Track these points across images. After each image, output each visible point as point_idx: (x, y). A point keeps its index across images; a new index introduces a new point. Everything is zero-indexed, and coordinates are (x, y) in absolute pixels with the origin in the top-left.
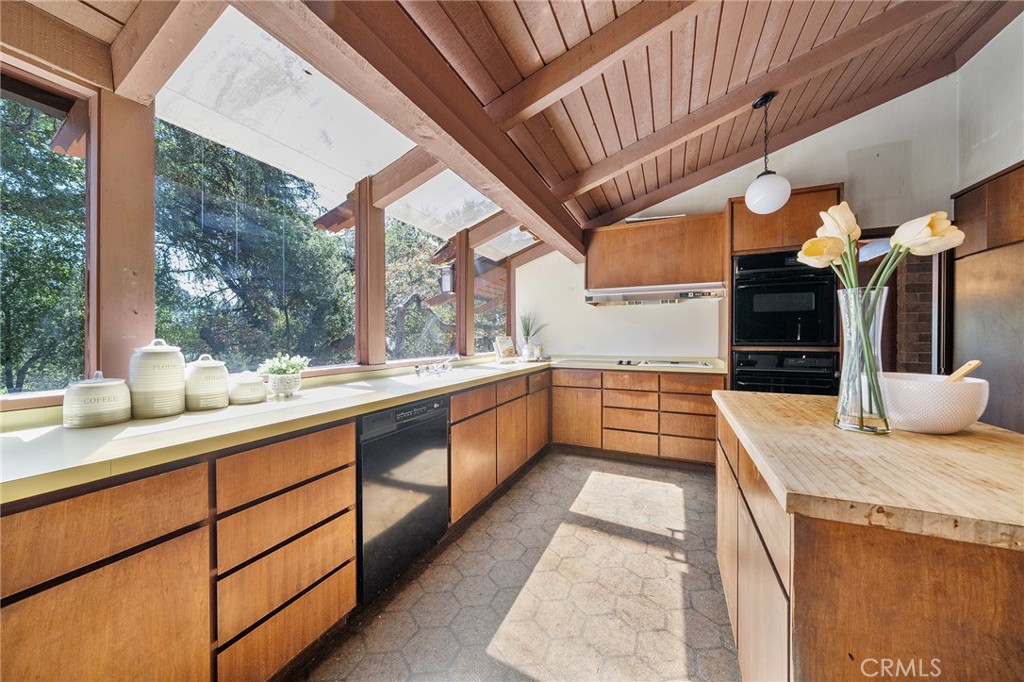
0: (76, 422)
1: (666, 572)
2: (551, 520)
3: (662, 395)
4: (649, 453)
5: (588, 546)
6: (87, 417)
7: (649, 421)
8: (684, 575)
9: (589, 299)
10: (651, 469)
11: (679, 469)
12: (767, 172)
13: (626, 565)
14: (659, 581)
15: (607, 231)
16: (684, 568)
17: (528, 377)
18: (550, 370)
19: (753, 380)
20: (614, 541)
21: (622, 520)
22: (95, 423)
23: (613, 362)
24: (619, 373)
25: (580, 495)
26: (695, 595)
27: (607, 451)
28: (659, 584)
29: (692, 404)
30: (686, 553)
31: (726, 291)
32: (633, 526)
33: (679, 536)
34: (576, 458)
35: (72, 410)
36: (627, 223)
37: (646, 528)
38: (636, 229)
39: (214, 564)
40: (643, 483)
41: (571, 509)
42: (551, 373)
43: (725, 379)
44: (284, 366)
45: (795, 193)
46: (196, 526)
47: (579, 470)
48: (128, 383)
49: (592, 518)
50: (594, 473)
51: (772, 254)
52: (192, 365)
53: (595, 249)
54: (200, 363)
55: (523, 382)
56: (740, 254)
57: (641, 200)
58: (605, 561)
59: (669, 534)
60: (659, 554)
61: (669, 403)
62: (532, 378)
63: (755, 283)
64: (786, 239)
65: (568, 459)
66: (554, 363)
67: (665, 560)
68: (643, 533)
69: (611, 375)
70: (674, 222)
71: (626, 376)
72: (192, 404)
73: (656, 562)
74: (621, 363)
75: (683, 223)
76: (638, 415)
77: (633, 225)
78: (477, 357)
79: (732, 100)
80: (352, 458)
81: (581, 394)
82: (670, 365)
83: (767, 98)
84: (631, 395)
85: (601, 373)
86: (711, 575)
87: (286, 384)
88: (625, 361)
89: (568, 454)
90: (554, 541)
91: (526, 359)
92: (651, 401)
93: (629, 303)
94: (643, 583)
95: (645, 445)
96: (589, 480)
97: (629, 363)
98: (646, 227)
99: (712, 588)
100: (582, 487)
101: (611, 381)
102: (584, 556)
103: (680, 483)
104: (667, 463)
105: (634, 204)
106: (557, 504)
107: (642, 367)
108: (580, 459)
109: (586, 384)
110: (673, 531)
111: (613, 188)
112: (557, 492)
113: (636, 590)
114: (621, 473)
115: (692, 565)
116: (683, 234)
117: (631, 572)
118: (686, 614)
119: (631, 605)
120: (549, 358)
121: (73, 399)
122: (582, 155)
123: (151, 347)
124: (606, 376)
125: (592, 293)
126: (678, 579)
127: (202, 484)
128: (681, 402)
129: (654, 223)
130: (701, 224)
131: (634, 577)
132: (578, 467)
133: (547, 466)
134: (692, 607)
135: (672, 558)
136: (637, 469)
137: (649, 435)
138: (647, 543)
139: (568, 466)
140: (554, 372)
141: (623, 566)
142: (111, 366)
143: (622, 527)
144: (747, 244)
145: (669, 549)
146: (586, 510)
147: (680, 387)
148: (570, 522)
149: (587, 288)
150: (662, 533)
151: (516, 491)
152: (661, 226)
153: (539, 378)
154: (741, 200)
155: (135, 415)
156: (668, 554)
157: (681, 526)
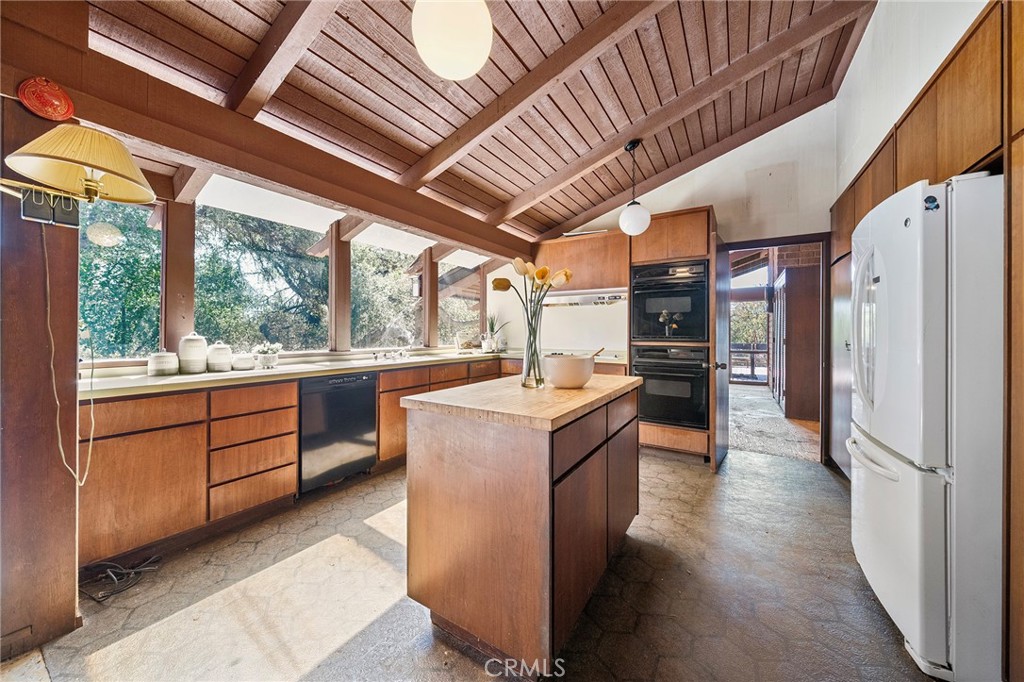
0: (154, 373)
6: (158, 371)
15: (549, 244)
17: (469, 365)
18: (500, 359)
19: (646, 370)
22: (161, 374)
31: (627, 296)
35: (152, 367)
36: (566, 237)
38: (571, 242)
39: (209, 444)
42: (500, 363)
43: (625, 368)
44: (266, 349)
46: (201, 422)
48: (177, 355)
52: (212, 346)
53: (541, 259)
54: (216, 345)
56: (637, 264)
62: (474, 365)
63: (647, 289)
64: (670, 252)
66: (504, 355)
70: (599, 236)
72: (211, 367)
75: (606, 237)
77: (569, 239)
78: (440, 349)
79: (608, 145)
80: (295, 402)
83: (633, 144)
87: (267, 360)
91: (484, 351)
98: (579, 241)
111: (548, 210)
116: (606, 246)
120: (504, 351)
121: (152, 361)
122: (500, 192)
123: (190, 336)
127: (204, 401)
129: (584, 237)
140: (503, 361)
142: (171, 345)
144: (643, 257)
152: (590, 240)
153: (483, 366)
155: (181, 371)
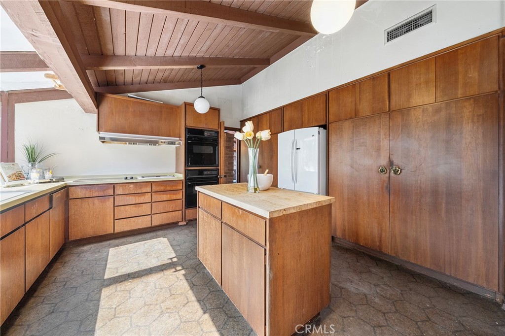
1: (177, 278)
2: (93, 291)
3: (153, 193)
4: (146, 226)
5: (130, 291)
7: (146, 209)
8: (184, 275)
9: (101, 138)
10: (147, 235)
11: (161, 230)
12: (202, 97)
13: (157, 286)
14: (177, 283)
15: (115, 98)
16: (183, 272)
17: (51, 195)
18: (66, 188)
19: (193, 181)
20: (145, 279)
21: (144, 267)
23: (122, 178)
24: (127, 184)
25: (108, 266)
26: (193, 280)
27: (117, 233)
28: (177, 285)
29: (168, 196)
30: (181, 265)
31: (183, 143)
32: (152, 266)
33: (175, 260)
34: (92, 246)
36: (129, 97)
37: (159, 264)
38: (135, 102)
40: (145, 243)
41: (106, 277)
42: (68, 190)
43: (183, 182)
45: (211, 108)
47: (99, 252)
49: (124, 275)
50: (111, 249)
51: (199, 130)
53: (106, 106)
55: (46, 199)
56: (189, 127)
57: (137, 87)
58: (144, 292)
59: (170, 261)
60: (169, 272)
61: (156, 197)
62: (54, 195)
63: (193, 140)
64: (204, 125)
65: (86, 248)
66: (69, 182)
67: (174, 273)
68: (158, 267)
69: (121, 186)
70: (157, 105)
71: (131, 186)
73: (170, 276)
74: (126, 178)
75: (162, 106)
76: (139, 207)
77: (132, 99)
79: (190, 60)
81: (96, 201)
82: (156, 177)
83: (202, 67)
84: (134, 196)
85: (114, 186)
86: (195, 268)
88: (129, 177)
89: (84, 245)
90: (102, 303)
91: (37, 181)
92: (147, 198)
93: (129, 144)
94: (170, 290)
95: (144, 223)
96: (110, 255)
97: (132, 178)
98: (141, 103)
99: (198, 273)
100: (107, 261)
101: (121, 190)
102: (130, 297)
103: (164, 236)
104: (154, 229)
105: (131, 87)
106: (92, 279)
107: (140, 179)
108: (96, 245)
109: (101, 194)
110: (171, 259)
111: (122, 74)
112: (88, 272)
113: (167, 295)
114: (131, 243)
115: (186, 269)
116: (161, 112)
117: (161, 289)
118: (192, 290)
119: (169, 303)
120: (62, 179)
122: (110, 47)
124: (117, 187)
125: (103, 134)
126: (182, 278)
128: (163, 196)
129: (146, 102)
130: (169, 109)
131: (163, 290)
132: (97, 251)
133: (67, 259)
134: (194, 285)
135: (176, 271)
136: (139, 237)
137: (146, 216)
138: (163, 270)
139: (88, 253)
140: (71, 189)
141: (156, 288)
143: (146, 270)
144: (192, 124)
145: (173, 268)
146: (117, 272)
147: (162, 188)
148: (108, 285)
149: (98, 130)
150: (167, 262)
151: (46, 289)
152: (150, 104)
153: (59, 195)
154: (192, 105)
156: (174, 270)
157: (174, 255)
